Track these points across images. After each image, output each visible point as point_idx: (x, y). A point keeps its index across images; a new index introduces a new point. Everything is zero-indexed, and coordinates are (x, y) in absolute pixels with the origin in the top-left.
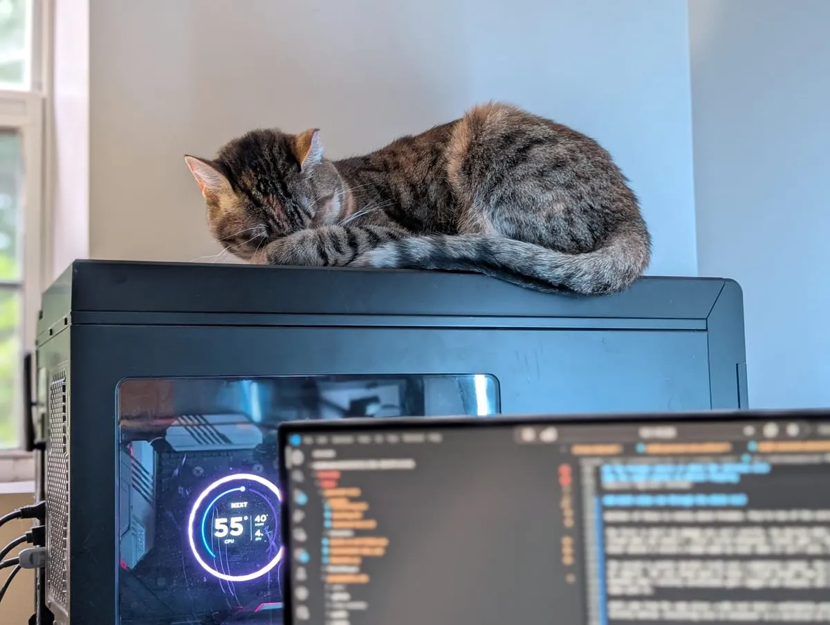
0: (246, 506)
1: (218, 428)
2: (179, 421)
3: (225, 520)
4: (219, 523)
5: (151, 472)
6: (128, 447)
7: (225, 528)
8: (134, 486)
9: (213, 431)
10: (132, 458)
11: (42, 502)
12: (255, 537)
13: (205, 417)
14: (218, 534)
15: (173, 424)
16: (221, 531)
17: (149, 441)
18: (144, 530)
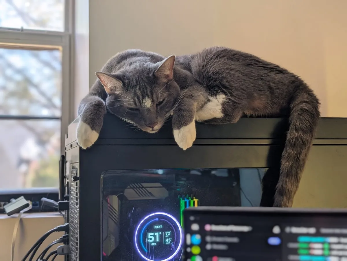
0: (161, 227)
1: (148, 189)
2: (130, 186)
3: (152, 234)
4: (150, 235)
5: (117, 210)
6: (107, 198)
7: (153, 238)
8: (109, 216)
9: (146, 191)
10: (108, 203)
11: (67, 224)
12: (165, 242)
13: (142, 184)
14: (149, 241)
15: (128, 187)
16: (151, 239)
17: (116, 196)
18: (114, 238)
